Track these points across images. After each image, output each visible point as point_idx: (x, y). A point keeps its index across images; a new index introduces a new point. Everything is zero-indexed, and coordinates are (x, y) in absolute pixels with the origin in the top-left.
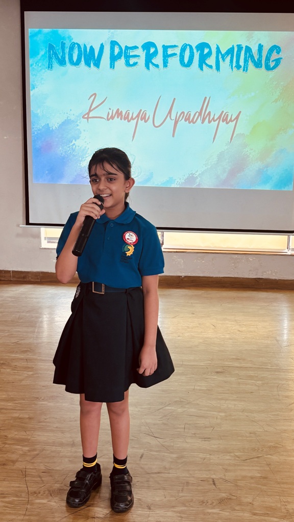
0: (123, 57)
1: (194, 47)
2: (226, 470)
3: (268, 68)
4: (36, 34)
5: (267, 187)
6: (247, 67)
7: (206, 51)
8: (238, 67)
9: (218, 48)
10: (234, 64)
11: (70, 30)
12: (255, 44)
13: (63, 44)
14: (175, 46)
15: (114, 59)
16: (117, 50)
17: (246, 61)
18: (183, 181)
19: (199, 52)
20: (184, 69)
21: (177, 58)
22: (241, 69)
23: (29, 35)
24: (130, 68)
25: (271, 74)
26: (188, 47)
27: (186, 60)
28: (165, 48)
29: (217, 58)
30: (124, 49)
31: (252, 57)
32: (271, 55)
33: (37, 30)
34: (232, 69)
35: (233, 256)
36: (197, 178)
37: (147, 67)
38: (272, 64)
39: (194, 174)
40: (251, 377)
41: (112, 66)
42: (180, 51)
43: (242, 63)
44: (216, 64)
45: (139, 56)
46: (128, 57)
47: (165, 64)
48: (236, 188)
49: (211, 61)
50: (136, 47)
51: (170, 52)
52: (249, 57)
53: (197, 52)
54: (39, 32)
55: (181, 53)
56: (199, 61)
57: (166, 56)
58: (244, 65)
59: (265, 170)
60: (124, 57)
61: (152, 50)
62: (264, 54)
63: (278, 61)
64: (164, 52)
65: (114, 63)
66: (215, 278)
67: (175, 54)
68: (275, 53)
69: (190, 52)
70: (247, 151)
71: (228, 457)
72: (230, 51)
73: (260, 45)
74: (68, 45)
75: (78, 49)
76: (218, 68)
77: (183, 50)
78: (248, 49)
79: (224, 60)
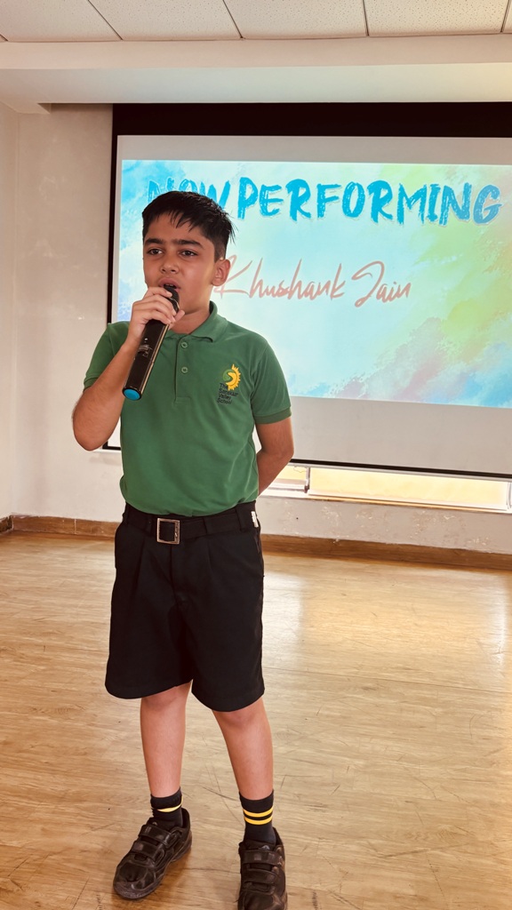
0: (257, 202)
1: (365, 188)
2: (346, 875)
3: (478, 219)
4: (131, 168)
5: (475, 402)
6: (446, 218)
7: (384, 193)
8: (432, 217)
9: (402, 189)
10: (426, 213)
11: (183, 162)
12: (459, 183)
13: (170, 183)
14: (336, 186)
15: (244, 204)
16: (249, 192)
17: (444, 208)
18: (342, 389)
19: (373, 194)
20: (349, 219)
21: (339, 205)
22: (437, 221)
23: (123, 169)
24: (268, 218)
25: (483, 228)
26: (356, 187)
27: (352, 206)
28: (321, 188)
29: (400, 203)
30: (259, 190)
31: (454, 202)
32: (483, 199)
33: (133, 162)
34: (423, 220)
35: (418, 511)
36: (363, 384)
37: (294, 216)
38: (485, 214)
39: (358, 379)
40: (425, 701)
41: (241, 214)
42: (343, 194)
43: (438, 211)
44: (398, 213)
45: (281, 200)
46: (264, 202)
47: (321, 213)
48: (425, 402)
49: (391, 208)
50: (277, 188)
51: (328, 194)
52: (449, 203)
53: (370, 194)
54: (137, 165)
55: (344, 197)
56: (372, 208)
57: (322, 201)
58: (442, 215)
59: (471, 375)
60: (260, 200)
61: (302, 192)
62: (473, 198)
63: (494, 210)
64: (319, 195)
65: (244, 210)
66: (389, 545)
67: (336, 198)
68: (490, 197)
69: (359, 195)
70: (444, 345)
71: (354, 848)
72: (420, 194)
73: (466, 185)
74: (177, 184)
76: (401, 219)
77: (348, 192)
78: (448, 192)
79: (410, 206)
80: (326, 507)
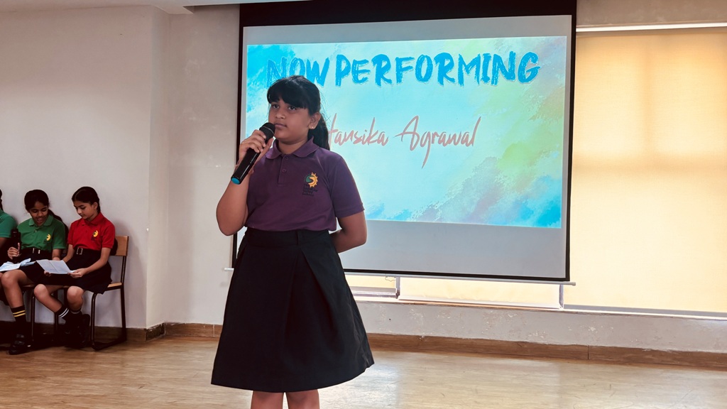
0: (350, 73)
1: (432, 59)
3: (523, 79)
4: (255, 51)
5: (528, 224)
6: (496, 80)
7: (447, 62)
9: (461, 59)
10: (481, 76)
11: (293, 45)
12: (506, 52)
13: (284, 61)
14: (411, 59)
15: (340, 75)
16: (344, 65)
17: (495, 72)
18: (421, 214)
19: (439, 64)
20: (422, 84)
21: (413, 72)
22: (490, 82)
23: (248, 51)
24: (358, 85)
25: (527, 86)
26: (426, 59)
27: (423, 74)
28: (399, 61)
29: (460, 69)
30: (351, 63)
31: (502, 67)
32: (525, 64)
33: (257, 45)
34: (478, 82)
35: (488, 311)
36: (438, 210)
37: (379, 83)
38: (527, 75)
39: (434, 206)
41: (338, 83)
42: (416, 64)
43: (490, 74)
44: (459, 77)
45: (368, 71)
46: (356, 73)
47: (399, 79)
48: (488, 224)
49: (453, 73)
50: (365, 62)
51: (404, 65)
52: (498, 68)
53: (437, 63)
54: (259, 48)
55: (417, 66)
56: (439, 74)
57: (400, 70)
58: (493, 77)
59: (524, 202)
60: (352, 72)
61: (384, 64)
62: (517, 63)
63: (534, 72)
64: (397, 65)
65: (340, 80)
66: (465, 339)
67: (410, 67)
68: (530, 62)
69: (428, 65)
70: (500, 179)
72: (476, 62)
73: (511, 53)
74: (289, 61)
75: (301, 65)
76: (461, 81)
77: (420, 62)
78: (497, 59)
79: (468, 72)
80: (413, 309)
